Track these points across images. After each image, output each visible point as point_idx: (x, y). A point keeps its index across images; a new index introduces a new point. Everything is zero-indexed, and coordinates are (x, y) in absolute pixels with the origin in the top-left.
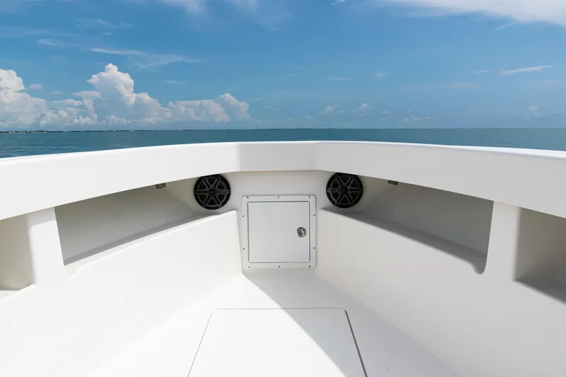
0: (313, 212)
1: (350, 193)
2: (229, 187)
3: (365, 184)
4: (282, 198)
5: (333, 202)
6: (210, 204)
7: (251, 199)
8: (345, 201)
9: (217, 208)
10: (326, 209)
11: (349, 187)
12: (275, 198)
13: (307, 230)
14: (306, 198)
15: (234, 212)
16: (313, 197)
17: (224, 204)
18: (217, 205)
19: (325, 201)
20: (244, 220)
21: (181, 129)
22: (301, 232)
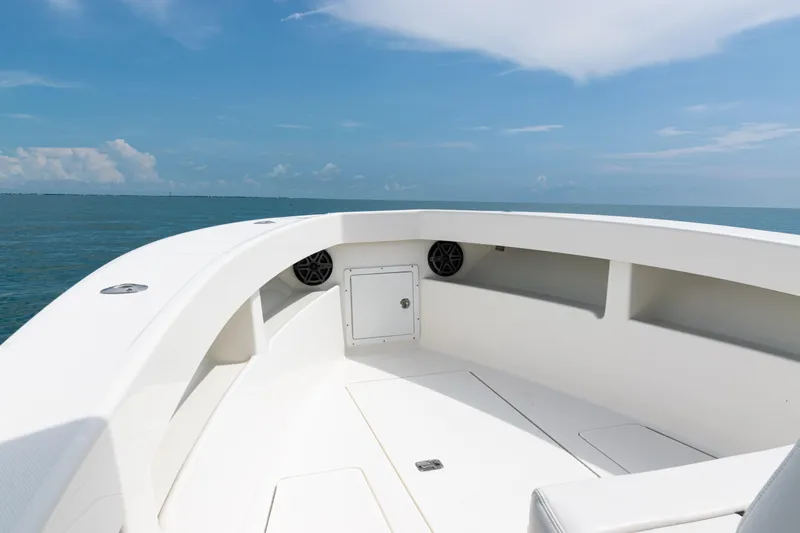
0: (416, 282)
1: (451, 261)
2: (331, 261)
3: (466, 251)
4: (385, 270)
5: (435, 271)
6: (312, 279)
7: (354, 272)
8: (447, 269)
9: (320, 283)
10: (428, 278)
11: (450, 256)
12: (379, 270)
13: (411, 300)
14: (409, 268)
15: (337, 287)
16: (415, 268)
17: (326, 279)
18: (320, 280)
19: (428, 270)
20: (348, 294)
21: (39, 192)
22: (405, 303)
